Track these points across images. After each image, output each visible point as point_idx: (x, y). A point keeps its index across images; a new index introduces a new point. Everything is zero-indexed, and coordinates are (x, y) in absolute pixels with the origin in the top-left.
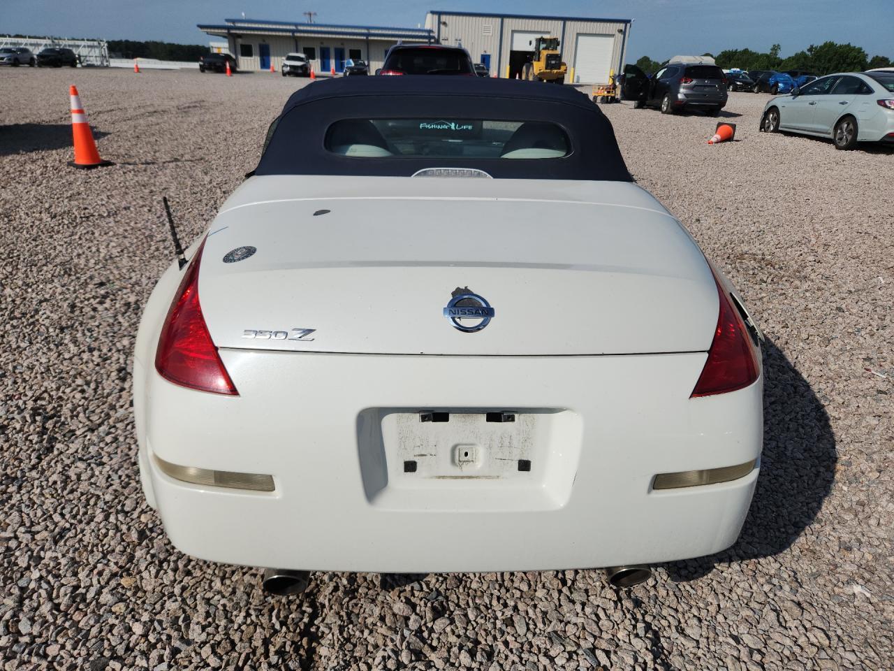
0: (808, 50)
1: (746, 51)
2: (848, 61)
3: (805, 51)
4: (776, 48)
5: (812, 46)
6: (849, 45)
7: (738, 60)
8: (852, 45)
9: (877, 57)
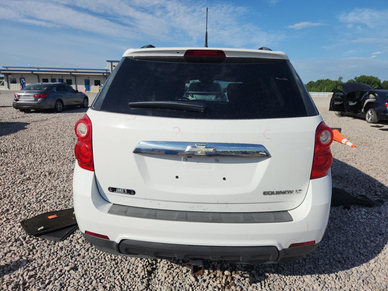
0: (355, 79)
1: (328, 80)
2: (372, 83)
3: (353, 79)
4: (340, 78)
5: (356, 77)
6: (372, 76)
7: (323, 83)
8: (373, 76)
9: (385, 81)
